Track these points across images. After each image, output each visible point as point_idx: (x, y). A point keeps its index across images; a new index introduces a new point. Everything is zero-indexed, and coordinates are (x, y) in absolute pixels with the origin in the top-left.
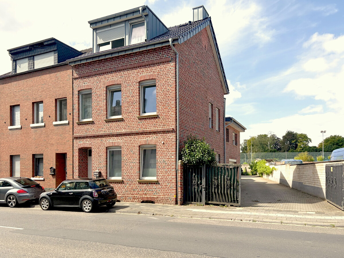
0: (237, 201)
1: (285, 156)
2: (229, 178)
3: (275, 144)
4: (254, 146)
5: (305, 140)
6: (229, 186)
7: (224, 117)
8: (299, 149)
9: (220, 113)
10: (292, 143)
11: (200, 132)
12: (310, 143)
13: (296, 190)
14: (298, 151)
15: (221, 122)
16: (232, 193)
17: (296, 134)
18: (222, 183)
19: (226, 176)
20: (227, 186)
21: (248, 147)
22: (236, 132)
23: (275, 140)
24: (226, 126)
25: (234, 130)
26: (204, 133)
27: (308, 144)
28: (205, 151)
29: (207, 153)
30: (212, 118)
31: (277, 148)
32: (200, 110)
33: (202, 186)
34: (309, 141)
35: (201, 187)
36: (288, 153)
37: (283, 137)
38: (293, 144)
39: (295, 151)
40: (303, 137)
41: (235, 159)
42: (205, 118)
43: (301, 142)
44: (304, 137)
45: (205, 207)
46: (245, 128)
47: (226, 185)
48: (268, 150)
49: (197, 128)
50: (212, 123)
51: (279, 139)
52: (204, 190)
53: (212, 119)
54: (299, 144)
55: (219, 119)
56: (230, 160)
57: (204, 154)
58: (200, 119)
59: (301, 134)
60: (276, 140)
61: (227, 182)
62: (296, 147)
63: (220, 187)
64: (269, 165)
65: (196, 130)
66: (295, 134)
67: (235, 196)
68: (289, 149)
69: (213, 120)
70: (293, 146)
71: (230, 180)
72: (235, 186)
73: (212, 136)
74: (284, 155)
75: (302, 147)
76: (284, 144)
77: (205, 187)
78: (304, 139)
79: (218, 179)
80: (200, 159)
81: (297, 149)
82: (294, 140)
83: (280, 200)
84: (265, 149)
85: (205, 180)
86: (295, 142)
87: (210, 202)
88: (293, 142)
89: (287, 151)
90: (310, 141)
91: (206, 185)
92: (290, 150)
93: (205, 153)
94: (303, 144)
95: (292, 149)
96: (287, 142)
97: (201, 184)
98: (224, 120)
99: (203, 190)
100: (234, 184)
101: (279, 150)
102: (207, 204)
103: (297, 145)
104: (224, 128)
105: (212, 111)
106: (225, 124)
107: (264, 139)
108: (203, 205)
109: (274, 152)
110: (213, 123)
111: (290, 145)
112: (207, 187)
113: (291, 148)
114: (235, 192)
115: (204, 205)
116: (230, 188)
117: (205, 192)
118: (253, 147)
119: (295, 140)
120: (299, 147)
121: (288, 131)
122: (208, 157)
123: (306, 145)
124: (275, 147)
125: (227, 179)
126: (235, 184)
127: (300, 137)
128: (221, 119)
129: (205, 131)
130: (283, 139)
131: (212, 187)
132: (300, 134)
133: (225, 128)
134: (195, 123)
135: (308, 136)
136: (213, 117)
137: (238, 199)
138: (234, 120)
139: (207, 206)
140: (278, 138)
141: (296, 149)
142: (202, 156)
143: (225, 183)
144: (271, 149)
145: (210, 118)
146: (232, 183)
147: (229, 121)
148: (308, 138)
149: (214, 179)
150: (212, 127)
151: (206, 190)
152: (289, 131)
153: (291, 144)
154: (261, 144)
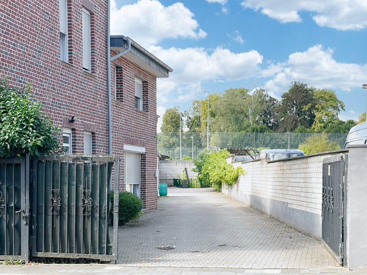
0: (109, 249)
1: (286, 143)
2: (90, 190)
3: (265, 112)
4: (216, 117)
5: (331, 105)
6: (89, 212)
7: (107, 34)
8: (317, 126)
9: (93, 23)
10: (303, 110)
11: (29, 69)
12: (342, 112)
13: (277, 220)
14: (316, 130)
15: (97, 46)
16: (96, 228)
17: (312, 91)
18: (74, 203)
19: (81, 187)
20: (84, 211)
21: (202, 118)
22: (145, 75)
23: (265, 103)
24: (113, 58)
25: (139, 71)
26: (43, 74)
27: (337, 114)
28: (27, 121)
29: (32, 124)
30: (69, 34)
31: (270, 122)
32: (28, 9)
33: (20, 213)
34: (340, 108)
35: (17, 217)
36: (294, 134)
37: (284, 96)
38: (305, 114)
39: (308, 130)
40: (327, 98)
41: (142, 145)
42: (46, 34)
43: (322, 108)
44: (330, 97)
45: (28, 266)
46: (168, 68)
47: (83, 209)
48: (248, 126)
49: (18, 58)
50: (69, 47)
51: (274, 100)
52: (25, 222)
53: (69, 37)
54: (318, 115)
55: (93, 39)
56: (126, 147)
57: (27, 129)
58: (30, 33)
59: (323, 90)
60: (268, 103)
61: (84, 201)
62: (311, 122)
63: (66, 214)
64: (232, 163)
65: (15, 64)
66: (310, 90)
67: (105, 236)
68: (295, 126)
69: (71, 40)
70: (305, 119)
71: (93, 195)
72: (103, 212)
73: (69, 84)
74: (283, 141)
75: (323, 122)
76: (285, 113)
77: (27, 214)
78: (329, 103)
79: (61, 194)
80: (13, 141)
81: (313, 126)
82: (306, 105)
83: (224, 245)
84: (240, 125)
85: (28, 198)
86: (310, 110)
87: (40, 254)
88: (306, 108)
89: (292, 130)
90: (342, 108)
91: (31, 211)
92: (299, 128)
93: (27, 127)
94: (326, 115)
95: (301, 125)
96: (292, 109)
97: (17, 208)
98: (106, 42)
99: (23, 222)
100: (101, 206)
101: (275, 127)
102: (33, 259)
103: (314, 116)
104: (107, 64)
105: (69, 15)
106: (109, 54)
107: (239, 99)
108: (24, 263)
109: (261, 132)
110: (71, 47)
111: (299, 116)
112: (35, 215)
113: (299, 124)
114: (103, 226)
115: (27, 262)
116: (93, 216)
117: (27, 227)
118: (214, 120)
119: (310, 105)
120: (318, 121)
121: (295, 82)
122: (37, 137)
123: (333, 116)
124: (264, 121)
125: (84, 193)
126: (104, 206)
127: (322, 97)
128: (97, 40)
129: (45, 68)
130: (283, 101)
131: (46, 214)
132: (321, 89)
133: (109, 63)
134: (14, 45)
135: (337, 96)
136: (71, 31)
137: (110, 245)
138: (135, 45)
139: (33, 264)
140: (272, 100)
141: (310, 126)
142: (19, 133)
143: (81, 204)
144: (255, 125)
145: (63, 35)
146: (97, 204)
147: (120, 45)
148: (337, 100)
149: (53, 193)
150: (69, 60)
151: (30, 225)
152: (297, 81)
153: (300, 113)
154: (233, 111)
